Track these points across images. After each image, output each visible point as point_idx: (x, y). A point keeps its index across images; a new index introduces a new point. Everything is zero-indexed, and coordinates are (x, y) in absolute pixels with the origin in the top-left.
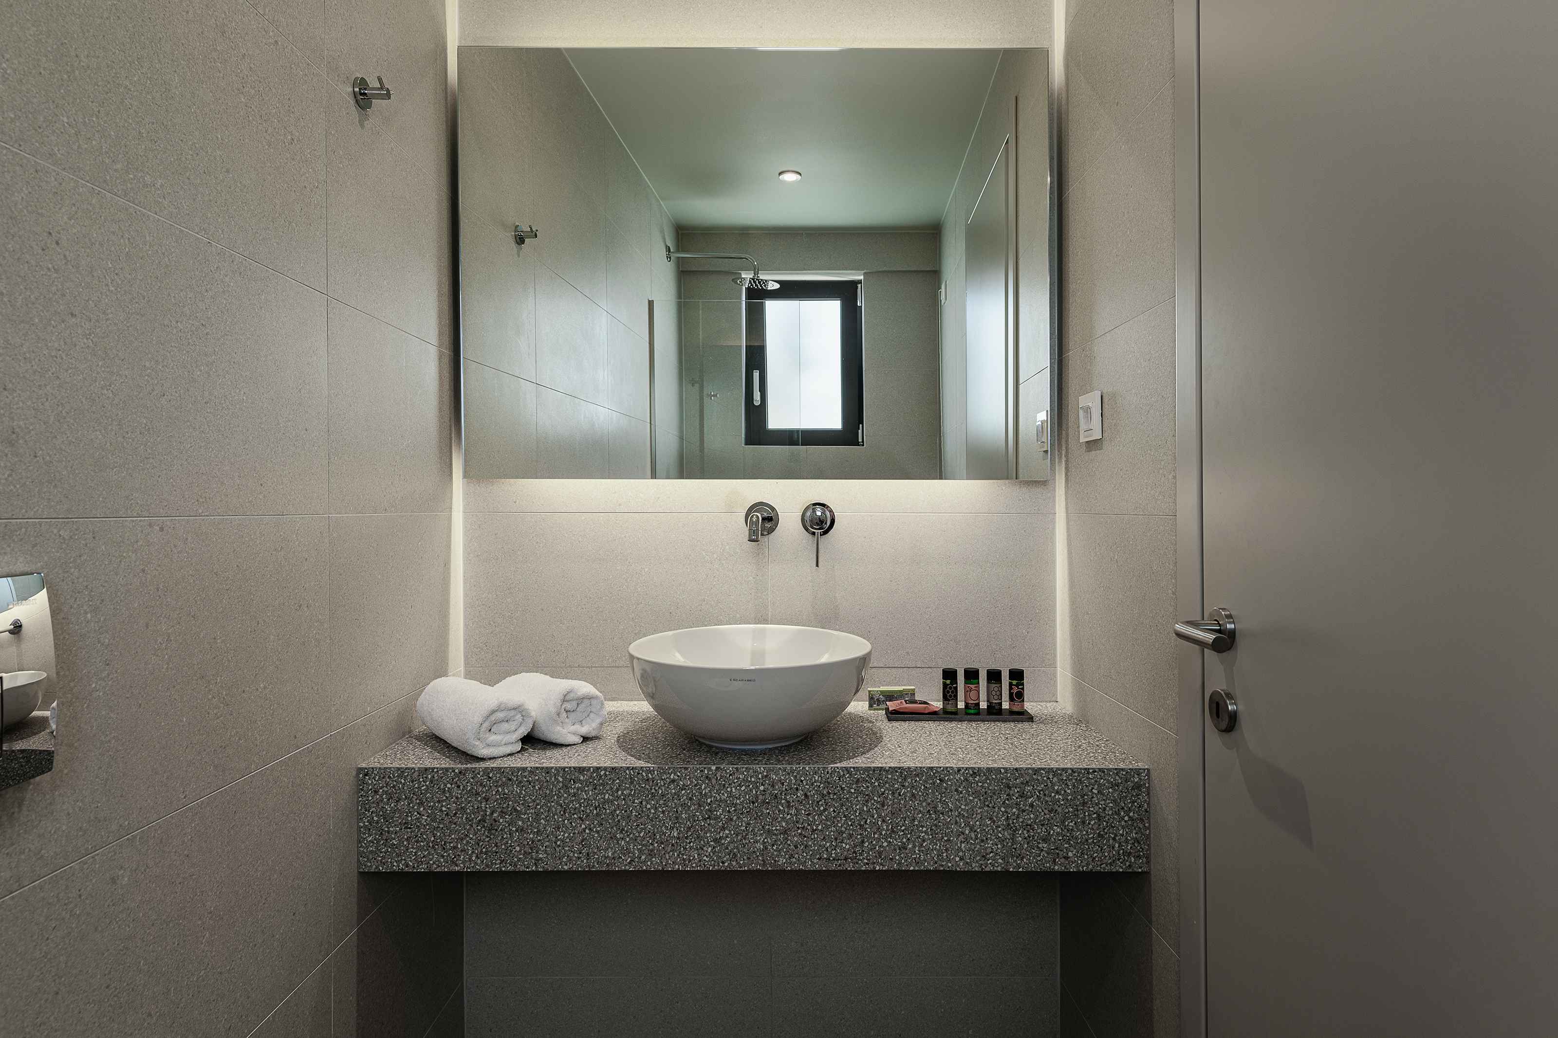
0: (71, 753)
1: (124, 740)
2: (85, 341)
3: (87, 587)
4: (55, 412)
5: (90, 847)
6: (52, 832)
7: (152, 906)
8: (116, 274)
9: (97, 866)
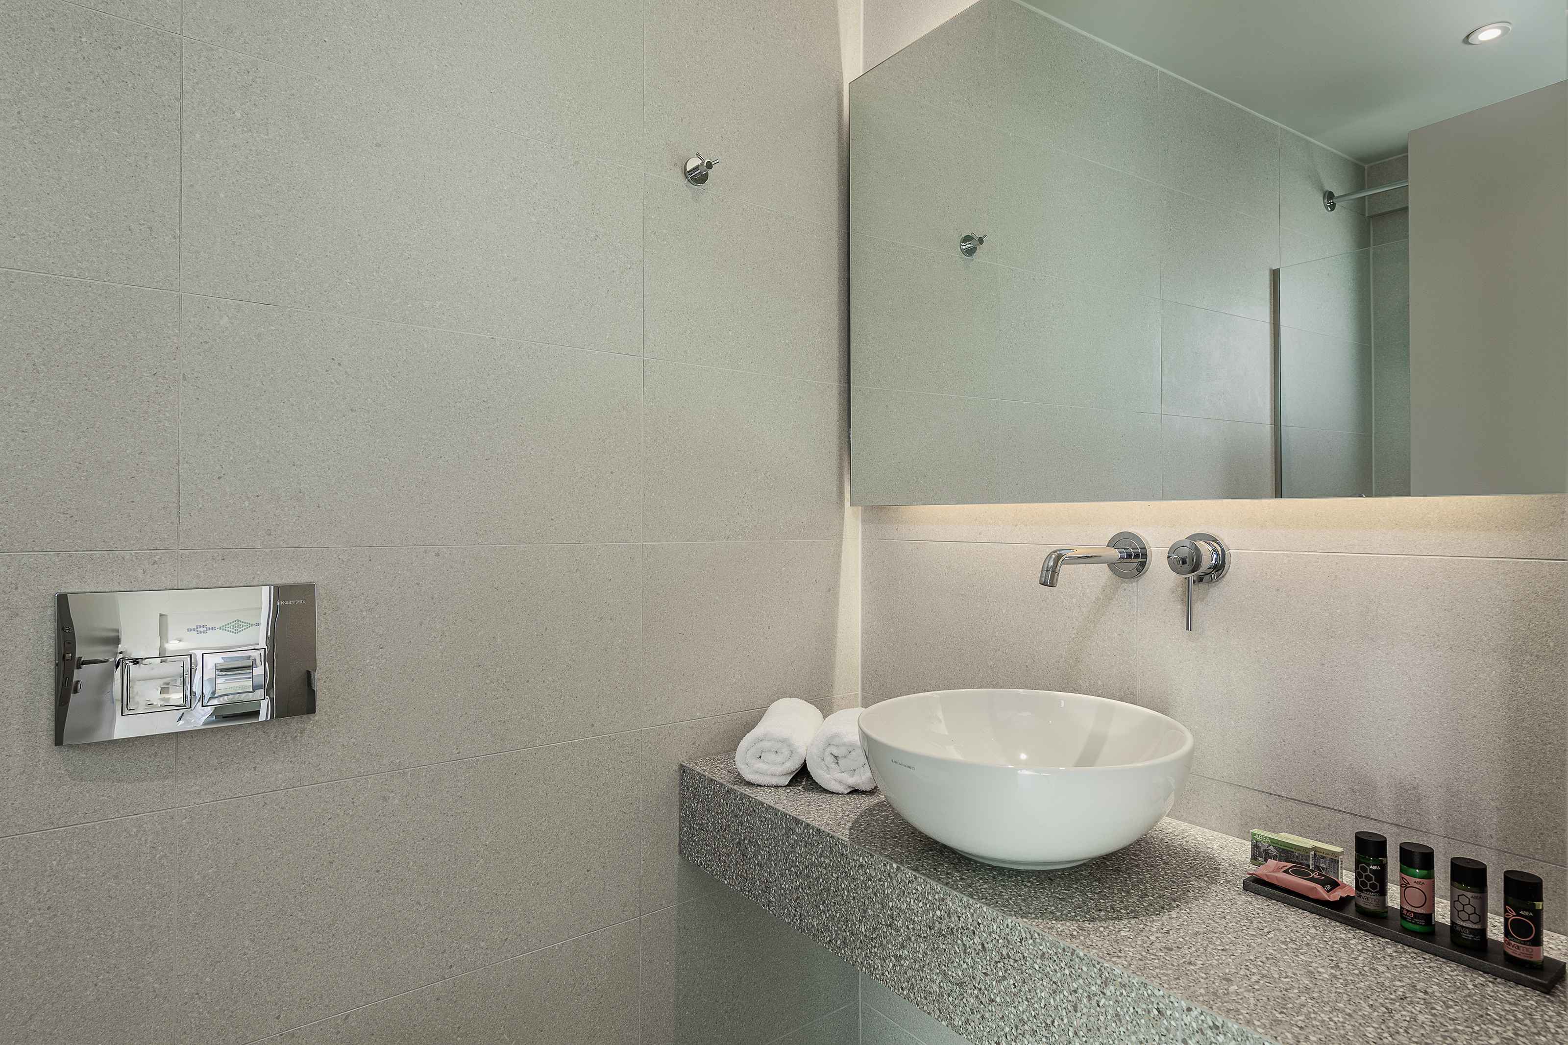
0: (346, 705)
1: (396, 702)
2: (364, 427)
3: (363, 594)
4: (336, 477)
5: (362, 771)
6: (329, 755)
7: (423, 825)
8: (394, 377)
9: (369, 786)
